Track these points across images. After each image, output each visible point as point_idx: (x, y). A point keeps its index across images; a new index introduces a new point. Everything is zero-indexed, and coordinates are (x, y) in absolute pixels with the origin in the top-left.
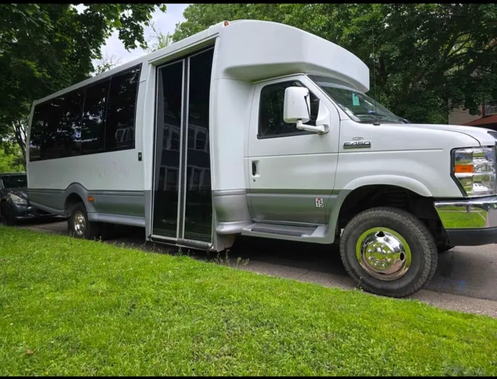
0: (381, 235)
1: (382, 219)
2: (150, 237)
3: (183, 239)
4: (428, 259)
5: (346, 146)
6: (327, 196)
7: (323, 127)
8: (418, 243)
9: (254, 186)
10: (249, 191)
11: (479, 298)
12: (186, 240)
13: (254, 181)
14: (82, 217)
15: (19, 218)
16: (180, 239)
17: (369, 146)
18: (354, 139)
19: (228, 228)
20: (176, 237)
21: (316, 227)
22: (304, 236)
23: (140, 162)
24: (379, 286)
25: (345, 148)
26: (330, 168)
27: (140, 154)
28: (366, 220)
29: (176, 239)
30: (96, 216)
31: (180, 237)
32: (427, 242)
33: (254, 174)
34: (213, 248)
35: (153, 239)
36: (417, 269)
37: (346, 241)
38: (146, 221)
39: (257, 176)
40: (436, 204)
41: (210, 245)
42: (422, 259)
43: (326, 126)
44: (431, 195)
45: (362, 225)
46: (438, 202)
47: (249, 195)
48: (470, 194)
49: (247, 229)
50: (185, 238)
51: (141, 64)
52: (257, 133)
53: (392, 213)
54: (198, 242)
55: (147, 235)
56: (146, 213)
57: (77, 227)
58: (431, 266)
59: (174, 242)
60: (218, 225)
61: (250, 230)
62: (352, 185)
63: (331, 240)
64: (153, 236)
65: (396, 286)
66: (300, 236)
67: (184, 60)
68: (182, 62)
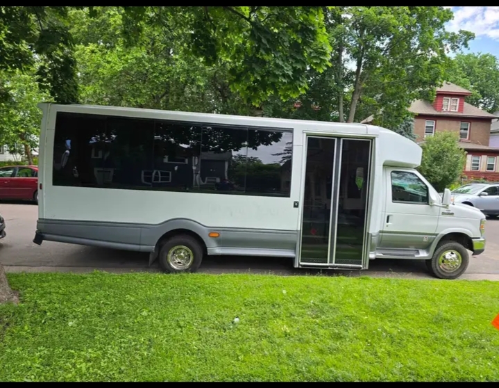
2: (299, 265)
3: (334, 264)
6: (430, 236)
9: (386, 229)
10: (381, 232)
12: (336, 265)
13: (387, 226)
16: (331, 264)
17: (452, 214)
18: (446, 210)
19: (372, 256)
20: (326, 262)
21: (421, 251)
22: (416, 256)
23: (296, 209)
24: (448, 275)
25: (443, 214)
29: (328, 264)
30: (219, 251)
31: (331, 262)
33: (388, 222)
34: (364, 268)
38: (296, 253)
39: (389, 223)
40: (473, 240)
41: (361, 266)
44: (473, 237)
47: (381, 234)
49: (380, 255)
50: (336, 263)
51: (293, 129)
52: (391, 199)
54: (350, 265)
55: (296, 264)
59: (328, 267)
60: (370, 254)
62: (446, 232)
63: (430, 257)
64: (301, 263)
65: (454, 275)
66: (414, 256)
67: (336, 139)
68: (334, 140)
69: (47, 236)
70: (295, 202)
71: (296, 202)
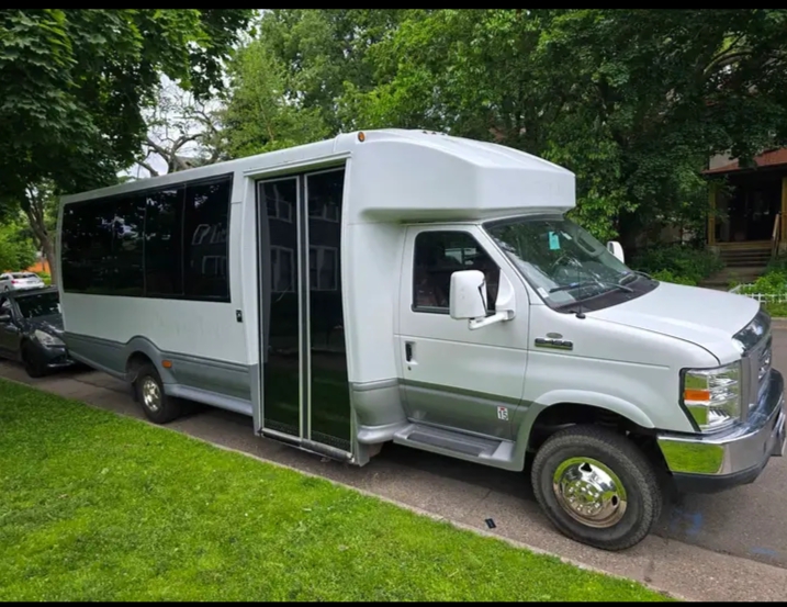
0: (587, 468)
1: (587, 447)
2: (260, 432)
3: (309, 441)
4: (648, 508)
5: (539, 343)
6: (514, 407)
7: (506, 313)
8: (636, 487)
9: (408, 376)
10: (401, 381)
11: (716, 551)
12: (314, 443)
13: (410, 369)
14: (153, 385)
15: (52, 366)
16: (305, 440)
18: (549, 335)
19: (373, 435)
20: (298, 436)
21: (500, 441)
22: (484, 456)
23: (240, 324)
25: (537, 346)
26: (516, 370)
27: (239, 312)
28: (566, 447)
29: (299, 440)
30: (176, 390)
31: (305, 436)
32: (646, 485)
33: (409, 359)
34: (353, 460)
35: (266, 435)
36: (634, 519)
37: (540, 471)
38: (253, 407)
39: (413, 363)
40: (660, 438)
41: (349, 455)
42: (641, 506)
43: (510, 312)
44: (653, 426)
45: (561, 452)
46: (663, 435)
47: (402, 386)
48: (704, 429)
49: (402, 434)
50: (312, 439)
51: (232, 174)
52: (411, 302)
53: (602, 442)
54: (332, 449)
55: (257, 428)
56: (252, 395)
57: (148, 399)
58: (653, 516)
59: (297, 443)
60: (360, 429)
61: (405, 437)
62: (547, 398)
63: (520, 468)
64: (266, 430)
65: (606, 537)
66: (477, 455)
67: (298, 178)
68: (295, 181)
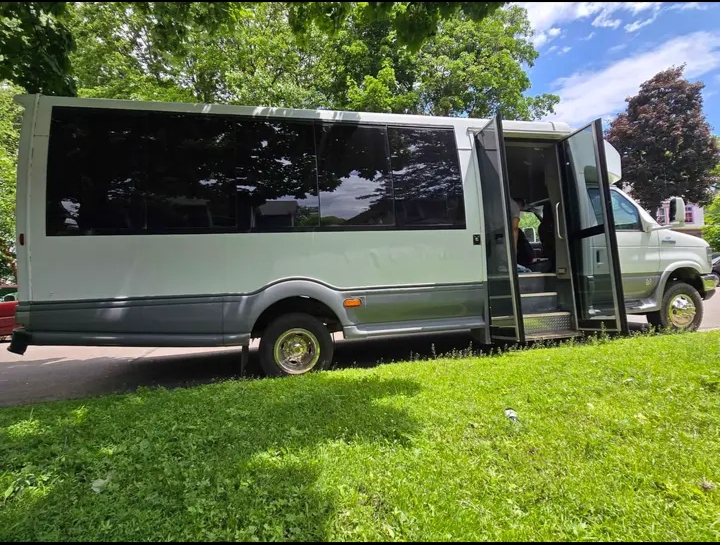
1: (683, 288)
5: (663, 242)
6: (654, 277)
13: (598, 267)
17: (674, 242)
18: (666, 238)
23: (477, 247)
25: (662, 244)
38: (485, 321)
39: (600, 263)
44: (703, 273)
62: (671, 268)
63: (659, 308)
69: (37, 335)
70: (475, 236)
71: (477, 236)
